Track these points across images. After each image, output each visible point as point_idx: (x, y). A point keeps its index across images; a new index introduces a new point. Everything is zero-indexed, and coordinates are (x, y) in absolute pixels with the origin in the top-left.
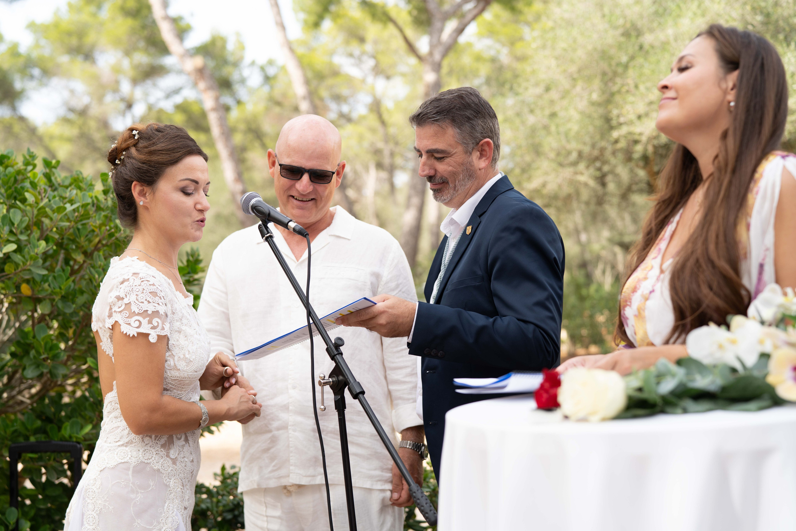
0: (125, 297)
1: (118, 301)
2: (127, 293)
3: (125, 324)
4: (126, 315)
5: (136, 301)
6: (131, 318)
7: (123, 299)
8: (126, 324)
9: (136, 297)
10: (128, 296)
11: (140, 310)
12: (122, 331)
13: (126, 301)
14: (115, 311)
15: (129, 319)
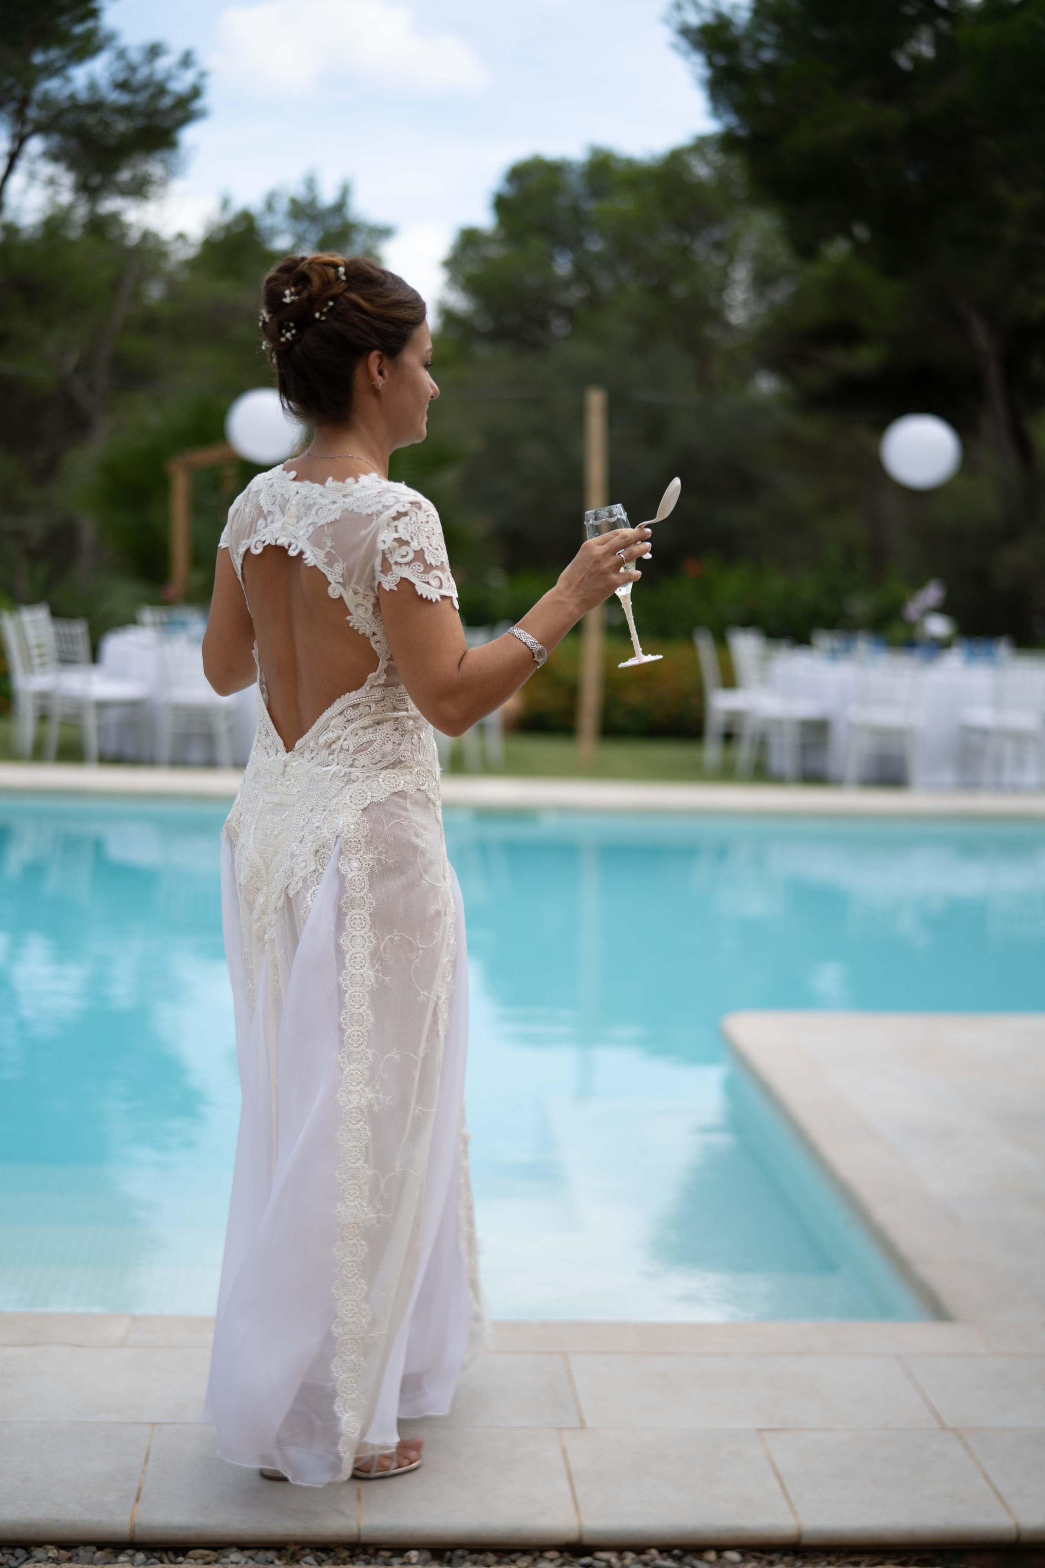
0: (410, 540)
1: (400, 547)
2: (413, 534)
3: (422, 583)
4: (420, 568)
5: (429, 547)
6: (428, 573)
7: (407, 543)
8: (424, 582)
9: (427, 540)
10: (415, 539)
11: (437, 562)
12: (419, 594)
13: (415, 545)
14: (396, 563)
15: (426, 575)
